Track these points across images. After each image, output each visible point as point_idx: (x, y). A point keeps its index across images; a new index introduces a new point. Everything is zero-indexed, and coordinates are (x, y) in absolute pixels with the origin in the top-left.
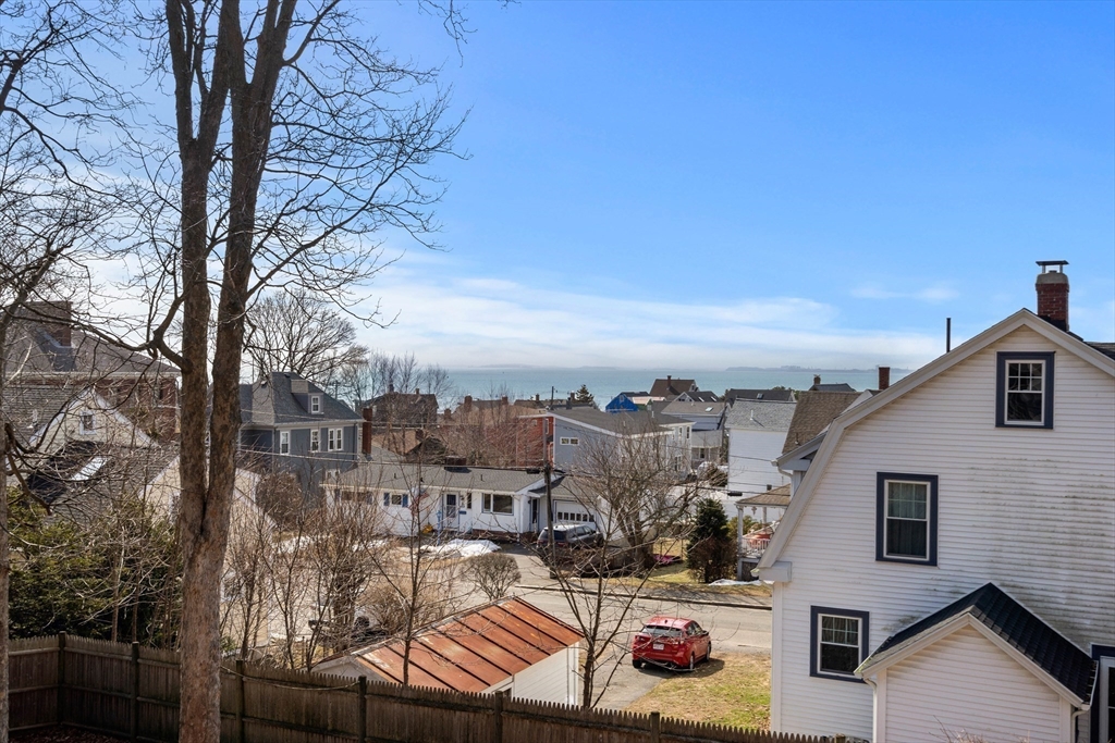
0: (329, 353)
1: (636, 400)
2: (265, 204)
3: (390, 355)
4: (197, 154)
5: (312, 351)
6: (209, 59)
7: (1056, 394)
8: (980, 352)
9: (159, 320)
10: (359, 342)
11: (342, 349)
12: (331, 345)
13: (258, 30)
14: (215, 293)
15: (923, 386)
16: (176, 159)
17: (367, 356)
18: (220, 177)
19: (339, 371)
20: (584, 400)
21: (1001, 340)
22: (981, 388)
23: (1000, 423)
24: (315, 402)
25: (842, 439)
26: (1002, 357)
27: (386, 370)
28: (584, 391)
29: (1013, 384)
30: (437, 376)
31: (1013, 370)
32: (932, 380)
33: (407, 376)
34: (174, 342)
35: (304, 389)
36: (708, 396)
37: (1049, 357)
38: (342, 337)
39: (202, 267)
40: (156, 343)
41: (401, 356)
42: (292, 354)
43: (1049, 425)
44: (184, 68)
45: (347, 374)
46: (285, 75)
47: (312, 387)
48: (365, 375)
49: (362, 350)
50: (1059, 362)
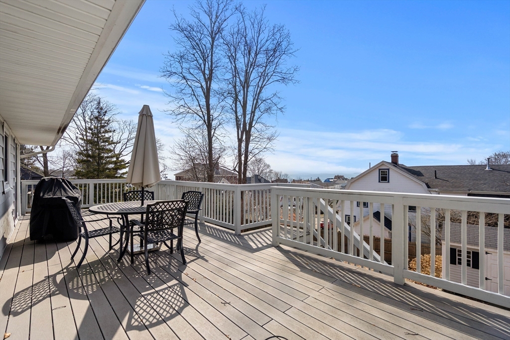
0: (266, 171)
1: (330, 180)
2: (250, 148)
3: (277, 171)
4: (240, 141)
5: (262, 171)
6: (242, 126)
7: (390, 176)
8: (376, 169)
9: (235, 166)
10: (271, 169)
11: (268, 170)
12: (266, 169)
13: (249, 121)
14: (243, 162)
15: (365, 175)
16: (237, 143)
17: (273, 171)
18: (243, 145)
19: (267, 174)
20: (318, 180)
21: (379, 166)
22: (376, 175)
23: (379, 182)
24: (262, 180)
25: (350, 185)
26: (380, 170)
27: (276, 174)
28: (318, 178)
29: (382, 175)
30: (286, 175)
31: (382, 172)
32: (367, 174)
33: (280, 175)
34: (237, 169)
35: (260, 178)
36: (346, 179)
37: (388, 169)
38: (268, 168)
39: (241, 158)
40: (235, 170)
41: (279, 171)
42: (258, 171)
43: (389, 182)
44: (238, 128)
45: (269, 175)
46: (253, 128)
47: (262, 178)
48: (272, 175)
49: (272, 170)
50: (390, 170)
